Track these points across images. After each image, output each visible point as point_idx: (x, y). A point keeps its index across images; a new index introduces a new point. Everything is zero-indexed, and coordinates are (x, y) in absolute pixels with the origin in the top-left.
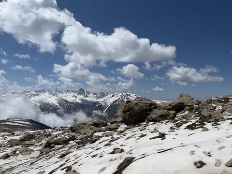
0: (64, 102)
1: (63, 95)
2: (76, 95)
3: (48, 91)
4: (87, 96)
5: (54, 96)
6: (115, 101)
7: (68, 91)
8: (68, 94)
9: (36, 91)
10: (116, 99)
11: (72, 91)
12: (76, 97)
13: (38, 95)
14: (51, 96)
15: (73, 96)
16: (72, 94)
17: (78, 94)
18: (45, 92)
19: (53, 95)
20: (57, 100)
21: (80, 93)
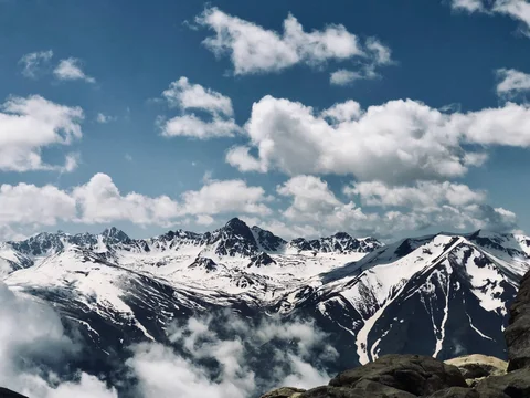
0: (152, 291)
1: (147, 257)
2: (211, 254)
3: (74, 240)
4: (268, 261)
5: (103, 267)
6: (418, 279)
7: (171, 235)
8: (171, 253)
9: (15, 246)
10: (419, 267)
11: (191, 236)
12: (211, 265)
13: (27, 264)
14: (90, 265)
15: (198, 261)
16: (192, 250)
17: (222, 251)
18: (61, 249)
19: (101, 259)
20: (122, 282)
21: (230, 243)
